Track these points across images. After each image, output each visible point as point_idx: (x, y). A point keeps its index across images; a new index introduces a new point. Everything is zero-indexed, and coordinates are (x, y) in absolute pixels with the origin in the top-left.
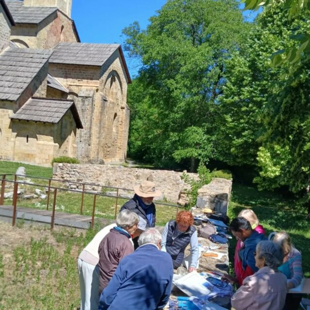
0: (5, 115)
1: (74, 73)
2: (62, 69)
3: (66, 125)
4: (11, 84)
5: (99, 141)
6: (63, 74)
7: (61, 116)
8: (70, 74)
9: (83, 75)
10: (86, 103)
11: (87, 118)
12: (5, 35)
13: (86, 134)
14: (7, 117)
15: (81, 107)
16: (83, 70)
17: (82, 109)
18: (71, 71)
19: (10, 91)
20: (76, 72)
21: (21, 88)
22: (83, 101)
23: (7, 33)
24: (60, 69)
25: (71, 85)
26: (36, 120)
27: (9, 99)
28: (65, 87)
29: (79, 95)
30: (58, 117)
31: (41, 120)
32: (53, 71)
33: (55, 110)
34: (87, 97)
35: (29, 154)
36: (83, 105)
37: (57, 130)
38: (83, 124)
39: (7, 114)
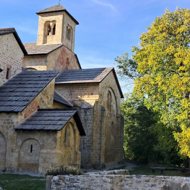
0: (11, 127)
1: (77, 90)
2: (67, 88)
3: (70, 133)
4: (18, 98)
5: (100, 146)
6: (68, 92)
7: (64, 124)
8: (74, 92)
9: (85, 91)
10: (88, 113)
11: (89, 126)
12: (17, 61)
13: (88, 141)
14: (13, 128)
15: (84, 117)
16: (85, 87)
17: (85, 119)
18: (75, 89)
19: (16, 104)
20: (78, 90)
21: (28, 101)
22: (86, 112)
23: (20, 60)
24: (66, 88)
25: (75, 100)
26: (39, 129)
27: (15, 111)
28: (70, 102)
29: (82, 107)
30: (61, 125)
31: (45, 129)
32: (60, 90)
33: (59, 118)
34: (88, 109)
35: (33, 164)
36: (85, 115)
37: (61, 138)
38: (86, 132)
39: (13, 125)
